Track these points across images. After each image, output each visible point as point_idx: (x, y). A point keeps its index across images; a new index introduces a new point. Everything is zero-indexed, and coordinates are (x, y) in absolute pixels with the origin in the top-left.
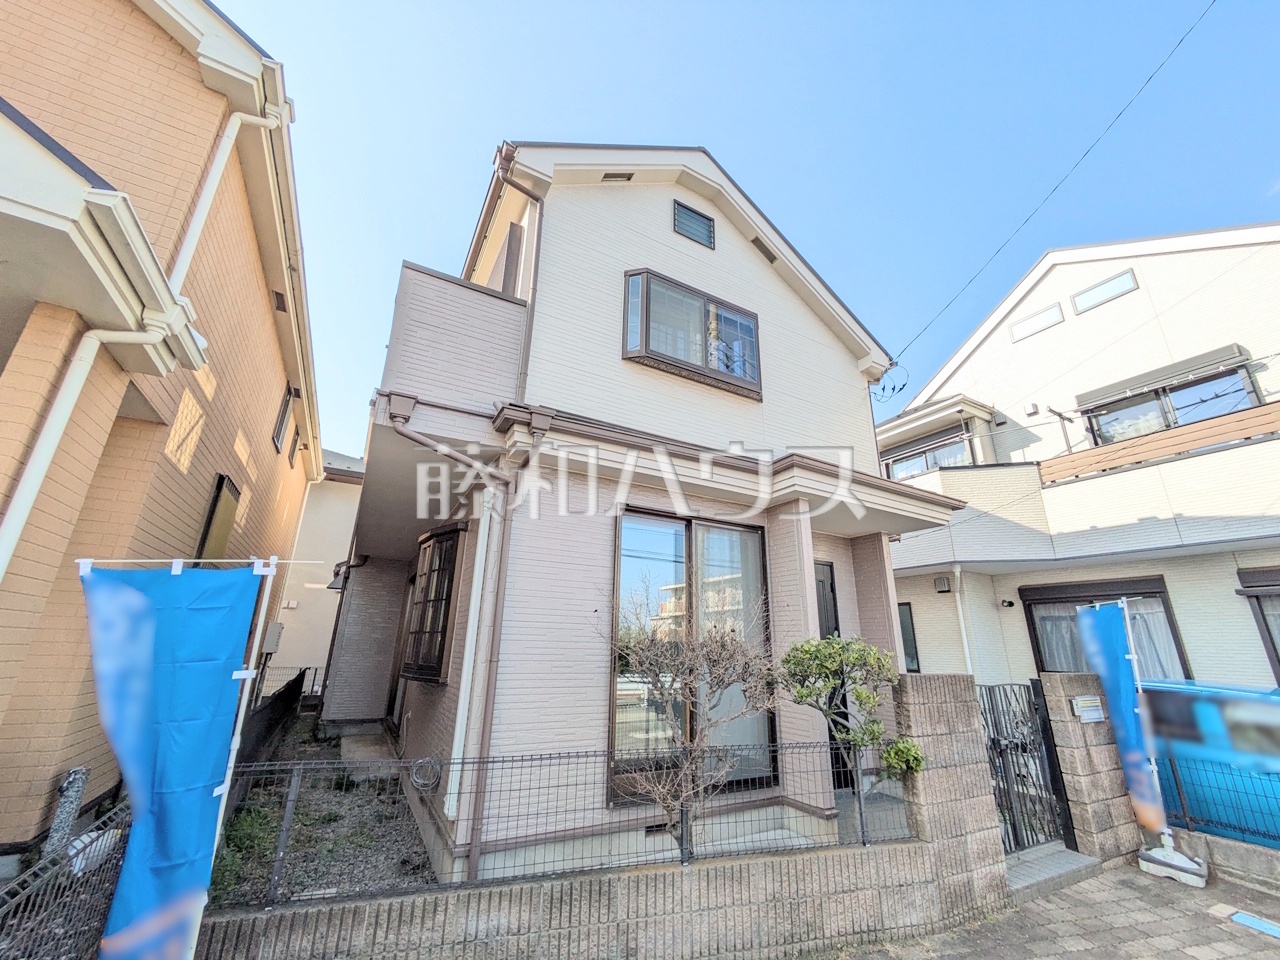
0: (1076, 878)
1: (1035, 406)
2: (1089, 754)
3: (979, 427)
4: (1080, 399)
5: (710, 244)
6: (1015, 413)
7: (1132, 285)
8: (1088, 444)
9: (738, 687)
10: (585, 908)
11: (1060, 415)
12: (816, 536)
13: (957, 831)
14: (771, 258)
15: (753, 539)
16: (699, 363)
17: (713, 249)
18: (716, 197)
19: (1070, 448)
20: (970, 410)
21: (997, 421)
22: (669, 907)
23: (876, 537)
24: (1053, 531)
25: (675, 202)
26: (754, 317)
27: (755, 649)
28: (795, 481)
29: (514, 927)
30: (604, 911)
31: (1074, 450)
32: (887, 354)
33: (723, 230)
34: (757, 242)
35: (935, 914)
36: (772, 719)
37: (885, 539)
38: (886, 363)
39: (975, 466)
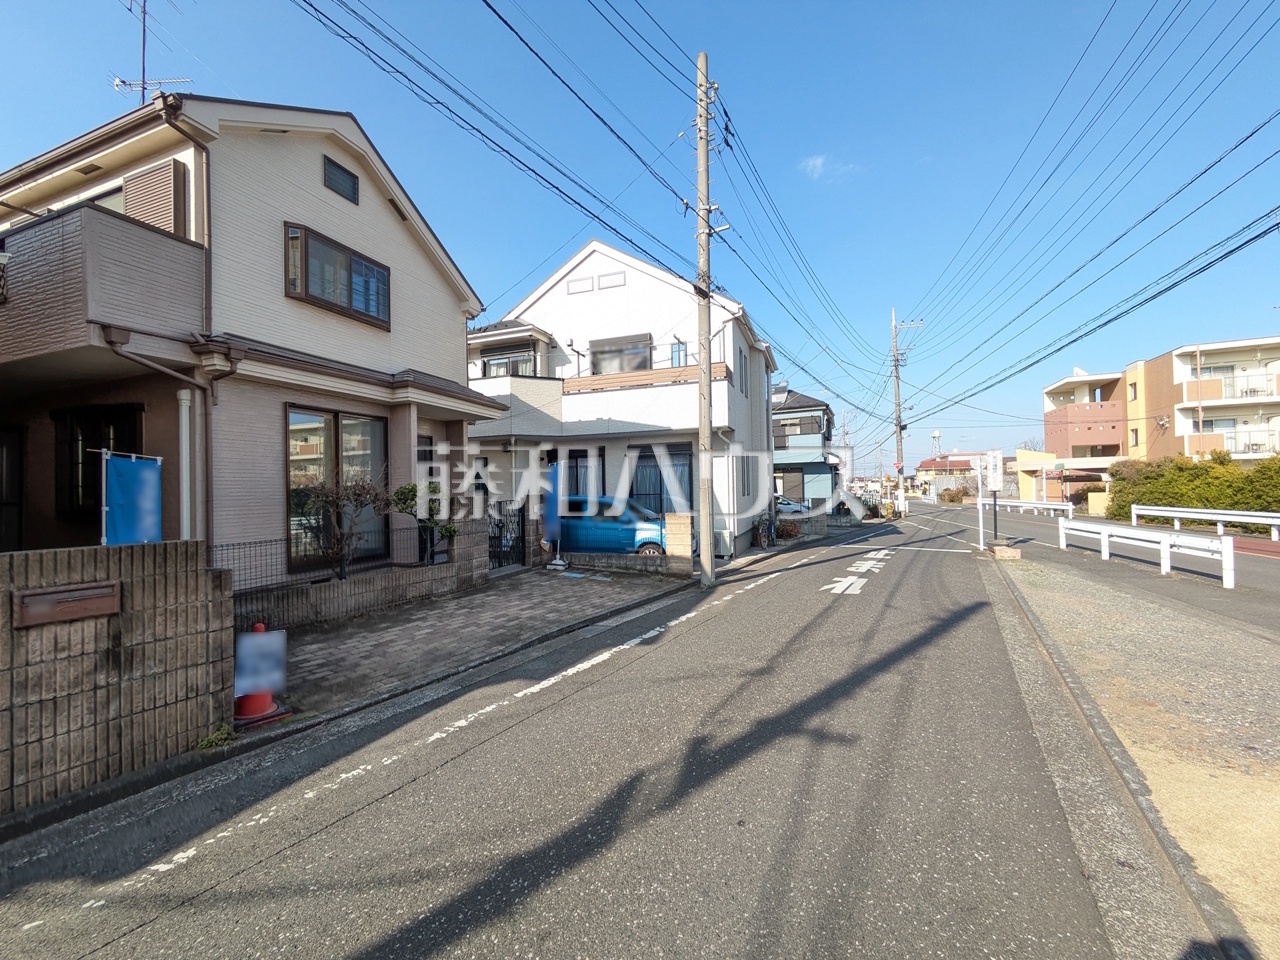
0: (518, 573)
1: (572, 341)
2: (537, 528)
3: (541, 347)
4: (593, 344)
5: (354, 198)
6: (562, 342)
7: (623, 283)
8: (588, 373)
9: (372, 506)
10: (295, 599)
11: (578, 352)
12: (419, 419)
13: (469, 558)
14: (403, 217)
15: (379, 426)
16: (345, 305)
17: (357, 204)
18: (360, 158)
19: (579, 373)
20: (537, 336)
21: (552, 345)
22: (336, 595)
23: (461, 422)
24: (563, 421)
25: (326, 157)
26: (387, 269)
27: (380, 490)
28: (409, 395)
29: (260, 609)
30: (304, 600)
31: (581, 375)
32: (480, 302)
33: (365, 189)
34: (392, 202)
35: (454, 587)
36: (387, 519)
37: (465, 424)
38: (479, 308)
39: (535, 377)
